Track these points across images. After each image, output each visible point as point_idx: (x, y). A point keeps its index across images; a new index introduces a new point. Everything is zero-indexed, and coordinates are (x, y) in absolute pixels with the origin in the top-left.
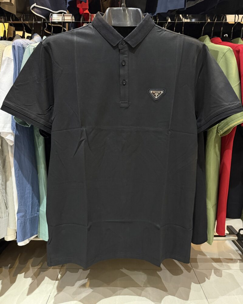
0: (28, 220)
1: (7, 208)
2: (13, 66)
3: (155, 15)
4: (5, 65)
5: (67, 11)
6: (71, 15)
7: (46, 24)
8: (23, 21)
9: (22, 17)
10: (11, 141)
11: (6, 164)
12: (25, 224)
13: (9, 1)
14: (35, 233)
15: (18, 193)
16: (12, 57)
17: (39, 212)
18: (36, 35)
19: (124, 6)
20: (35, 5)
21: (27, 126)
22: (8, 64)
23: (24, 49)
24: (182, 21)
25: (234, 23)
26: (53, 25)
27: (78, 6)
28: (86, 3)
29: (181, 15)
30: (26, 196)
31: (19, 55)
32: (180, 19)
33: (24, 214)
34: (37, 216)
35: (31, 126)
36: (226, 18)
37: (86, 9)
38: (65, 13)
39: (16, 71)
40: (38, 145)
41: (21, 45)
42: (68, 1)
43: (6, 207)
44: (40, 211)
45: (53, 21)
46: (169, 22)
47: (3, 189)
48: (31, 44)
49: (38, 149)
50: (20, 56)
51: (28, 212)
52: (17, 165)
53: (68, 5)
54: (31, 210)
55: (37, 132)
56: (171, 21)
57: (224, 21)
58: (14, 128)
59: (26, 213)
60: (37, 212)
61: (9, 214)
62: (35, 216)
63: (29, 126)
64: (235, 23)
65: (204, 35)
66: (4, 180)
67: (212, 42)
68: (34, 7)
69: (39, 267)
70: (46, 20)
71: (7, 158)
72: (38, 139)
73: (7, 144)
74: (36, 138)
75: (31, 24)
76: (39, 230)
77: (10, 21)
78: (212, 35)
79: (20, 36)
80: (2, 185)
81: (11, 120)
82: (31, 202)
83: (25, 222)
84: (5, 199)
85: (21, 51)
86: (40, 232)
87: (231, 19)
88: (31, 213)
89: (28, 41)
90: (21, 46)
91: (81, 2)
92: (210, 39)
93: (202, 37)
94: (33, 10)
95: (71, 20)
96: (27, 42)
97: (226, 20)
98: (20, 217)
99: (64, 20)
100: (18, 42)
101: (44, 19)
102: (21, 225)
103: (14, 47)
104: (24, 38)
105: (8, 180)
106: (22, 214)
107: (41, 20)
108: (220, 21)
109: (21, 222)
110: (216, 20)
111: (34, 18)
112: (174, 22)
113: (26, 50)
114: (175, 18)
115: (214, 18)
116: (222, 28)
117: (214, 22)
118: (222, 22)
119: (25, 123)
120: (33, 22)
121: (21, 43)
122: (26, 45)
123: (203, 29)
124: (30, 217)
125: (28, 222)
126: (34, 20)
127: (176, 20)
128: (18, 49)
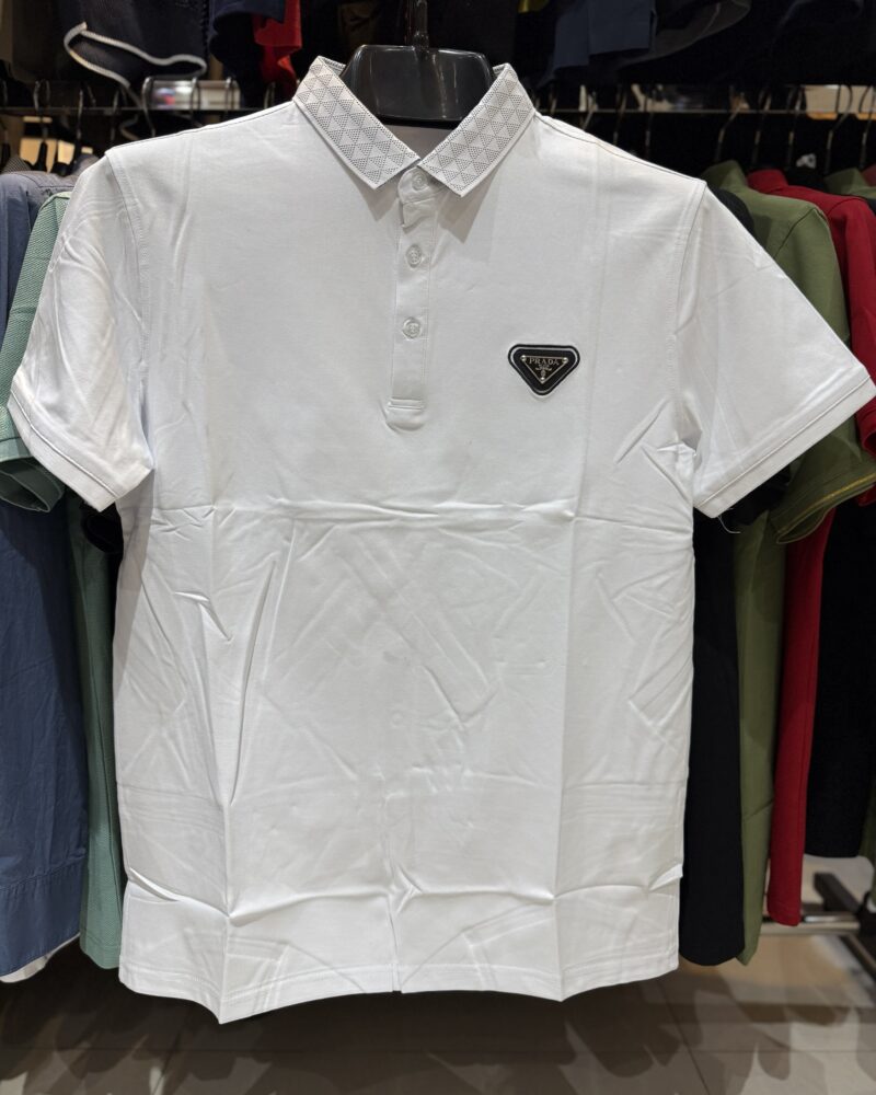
0: (38, 885)
3: (541, 83)
8: (41, 104)
9: (36, 90)
12: (23, 901)
14: (68, 935)
17: (87, 846)
19: (421, 41)
21: (39, 509)
23: (32, 209)
24: (641, 109)
25: (833, 116)
29: (636, 89)
30: (31, 785)
31: (10, 233)
32: (633, 102)
33: (20, 859)
34: (74, 864)
35: (55, 509)
36: (804, 97)
40: (81, 581)
41: (22, 195)
46: (595, 114)
48: (63, 191)
49: (83, 597)
50: (18, 236)
51: (37, 849)
54: (53, 843)
55: (77, 532)
56: (600, 107)
57: (797, 108)
59: (29, 856)
60: (78, 846)
62: (68, 863)
63: (44, 507)
64: (840, 115)
67: (752, 185)
72: (84, 559)
74: (77, 554)
75: (72, 119)
76: (86, 920)
78: (754, 160)
79: (28, 163)
82: (53, 808)
83: (23, 894)
85: (21, 220)
87: (823, 101)
88: (52, 852)
89: (49, 179)
90: (20, 199)
92: (746, 174)
93: (714, 167)
95: (226, 102)
96: (46, 184)
97: (804, 106)
98: (4, 873)
99: (199, 103)
100: (15, 181)
102: (8, 905)
104: (45, 169)
106: (10, 861)
107: (111, 105)
108: (784, 108)
109: (9, 894)
110: (767, 107)
111: (81, 93)
112: (612, 111)
113: (43, 214)
114: (618, 97)
115: (761, 96)
116: (792, 135)
117: (761, 112)
118: (792, 112)
119: (33, 499)
120: (80, 111)
121: (20, 188)
122: (43, 194)
123: (720, 139)
124: (48, 869)
125: (37, 892)
126: (81, 105)
127: (619, 107)
128: (10, 212)
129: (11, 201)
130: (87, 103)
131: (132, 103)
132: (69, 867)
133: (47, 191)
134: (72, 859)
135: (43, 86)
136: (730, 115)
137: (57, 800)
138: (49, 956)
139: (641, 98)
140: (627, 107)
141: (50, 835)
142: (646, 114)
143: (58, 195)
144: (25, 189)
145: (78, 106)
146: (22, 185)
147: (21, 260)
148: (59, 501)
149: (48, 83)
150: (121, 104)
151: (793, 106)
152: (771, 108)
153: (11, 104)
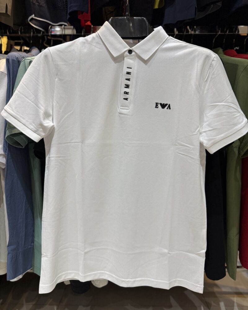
0: (21, 253)
2: (7, 81)
5: (67, 23)
6: (72, 27)
7: (46, 37)
8: (20, 33)
9: (19, 29)
10: (3, 164)
13: (5, 12)
14: (29, 268)
15: (9, 224)
16: (6, 72)
18: (34, 48)
19: (128, 15)
20: (33, 16)
21: (21, 147)
22: (1, 79)
23: (19, 62)
24: (190, 33)
25: (247, 35)
26: (53, 38)
27: (80, 17)
28: (88, 13)
29: (188, 27)
30: (19, 225)
31: (13, 69)
32: (188, 31)
33: (16, 246)
34: (31, 248)
35: (25, 147)
36: (238, 29)
37: (88, 21)
38: (65, 25)
39: (10, 87)
40: (33, 168)
41: (16, 58)
42: (68, 12)
44: (35, 242)
45: (53, 34)
46: (177, 35)
48: (27, 57)
49: (34, 172)
50: (15, 70)
51: (20, 243)
53: (68, 16)
54: (24, 242)
55: (32, 154)
56: (179, 32)
57: (237, 32)
58: (6, 150)
59: (18, 246)
60: (31, 243)
62: (29, 248)
63: (22, 146)
67: (226, 54)
68: (32, 19)
69: (34, 303)
70: (45, 32)
72: (34, 160)
74: (32, 160)
75: (29, 37)
76: (34, 263)
77: (7, 33)
79: (17, 50)
81: (3, 141)
82: (24, 232)
83: (16, 257)
85: (16, 65)
86: (35, 266)
87: (243, 30)
88: (24, 245)
89: (24, 54)
90: (15, 59)
91: (82, 12)
94: (31, 23)
95: (72, 32)
98: (11, 251)
99: (65, 33)
100: (14, 54)
101: (43, 32)
102: (12, 259)
103: (8, 61)
104: (22, 51)
106: (13, 247)
107: (40, 33)
108: (232, 32)
109: (13, 256)
110: (227, 32)
111: (32, 30)
112: (182, 34)
113: (22, 64)
114: (183, 30)
115: (225, 29)
116: (234, 40)
117: (226, 33)
118: (235, 33)
119: (19, 144)
120: (32, 35)
121: (16, 56)
122: (22, 58)
123: (214, 42)
124: (23, 249)
125: (20, 256)
126: (32, 33)
127: (184, 32)
128: (13, 63)
129: (13, 60)
130: (34, 33)
132: (29, 249)
133: (23, 57)
134: (30, 246)
135: (21, 28)
136: (216, 34)
137: (26, 230)
138: (24, 274)
139: (190, 31)
140: (186, 33)
141: (24, 239)
142: (191, 34)
143: (26, 58)
144: (17, 57)
145: (31, 33)
146: (16, 55)
147: (16, 77)
148: (27, 145)
149: (23, 27)
151: (235, 32)
152: (229, 32)
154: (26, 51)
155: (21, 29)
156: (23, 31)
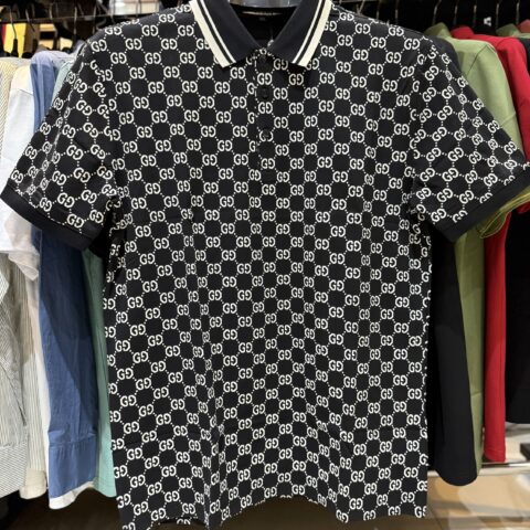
0: (73, 447)
1: (24, 423)
2: (34, 108)
4: (16, 105)
8: (53, 16)
9: (51, 8)
10: (31, 270)
11: (22, 323)
12: (66, 456)
15: (50, 386)
16: (30, 90)
22: (22, 104)
23: (56, 70)
30: (68, 391)
31: (45, 84)
33: (64, 432)
34: (92, 437)
40: (89, 277)
41: (50, 63)
43: (23, 419)
45: (117, 14)
47: (15, 378)
50: (49, 86)
51: (72, 427)
52: (47, 322)
59: (68, 431)
61: (29, 436)
62: (89, 437)
65: (437, 23)
66: (17, 359)
67: (453, 36)
71: (23, 309)
72: (90, 263)
73: (23, 276)
74: (86, 261)
77: (26, 18)
78: (455, 22)
79: (48, 48)
80: (13, 369)
82: (79, 404)
83: (66, 452)
84: (20, 402)
85: (50, 76)
88: (79, 429)
89: (65, 54)
90: (49, 65)
92: (450, 30)
93: (432, 28)
96: (61, 57)
98: (57, 440)
100: (45, 55)
102: (58, 458)
103: (34, 67)
104: (59, 50)
105: (27, 358)
106: (59, 433)
107: (92, 14)
109: (59, 451)
111: (75, 8)
113: (61, 73)
116: (475, 7)
120: (75, 19)
121: (49, 59)
122: (60, 62)
123: (435, 12)
124: (78, 439)
125: (73, 451)
126: (76, 15)
128: (44, 72)
129: (44, 67)
130: (79, 14)
131: (104, 13)
132: (89, 439)
134: (90, 434)
137: (81, 400)
141: (78, 419)
143: (69, 62)
144: (51, 60)
145: (74, 16)
146: (49, 57)
149: (56, 4)
150: (97, 13)
153: (36, 17)
154: (65, 50)
155: (54, 7)
156: (57, 11)
